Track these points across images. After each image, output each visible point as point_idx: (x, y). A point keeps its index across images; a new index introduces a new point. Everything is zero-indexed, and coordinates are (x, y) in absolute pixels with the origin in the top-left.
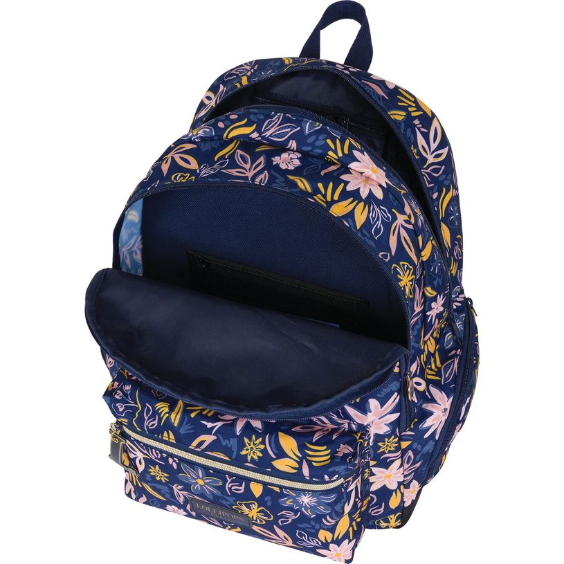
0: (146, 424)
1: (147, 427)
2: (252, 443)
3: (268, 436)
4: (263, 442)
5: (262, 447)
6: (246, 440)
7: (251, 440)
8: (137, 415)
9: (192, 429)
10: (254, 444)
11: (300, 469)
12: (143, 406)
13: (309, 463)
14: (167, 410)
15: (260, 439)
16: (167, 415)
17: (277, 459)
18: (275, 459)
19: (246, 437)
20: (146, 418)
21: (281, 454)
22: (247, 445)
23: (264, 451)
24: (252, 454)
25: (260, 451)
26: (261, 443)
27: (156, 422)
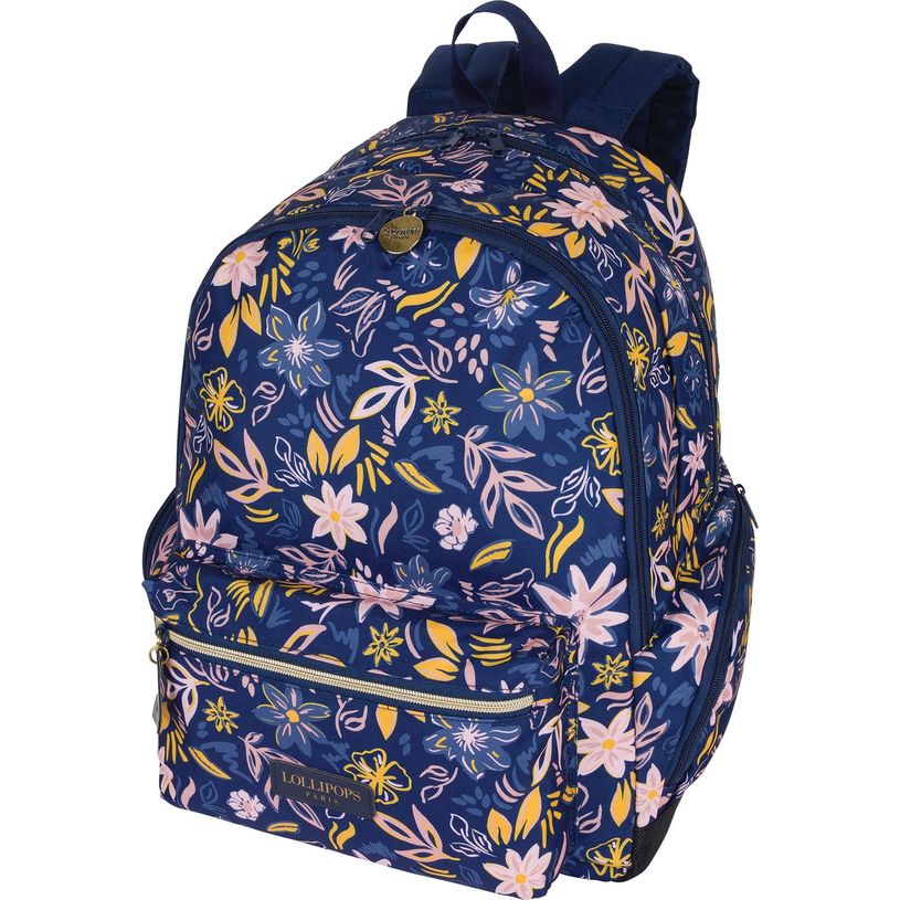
0: (209, 619)
1: (211, 624)
2: (383, 636)
3: (408, 625)
4: (401, 634)
5: (399, 641)
6: (374, 631)
7: (380, 631)
8: (195, 606)
9: (285, 617)
10: (386, 638)
11: (460, 675)
12: (207, 592)
13: (476, 663)
14: (246, 590)
15: (396, 630)
16: (247, 599)
17: (422, 660)
18: (419, 661)
19: (374, 626)
20: (211, 610)
21: (430, 651)
22: (375, 639)
23: (402, 648)
24: (382, 654)
25: (395, 649)
26: (397, 635)
27: (227, 616)
